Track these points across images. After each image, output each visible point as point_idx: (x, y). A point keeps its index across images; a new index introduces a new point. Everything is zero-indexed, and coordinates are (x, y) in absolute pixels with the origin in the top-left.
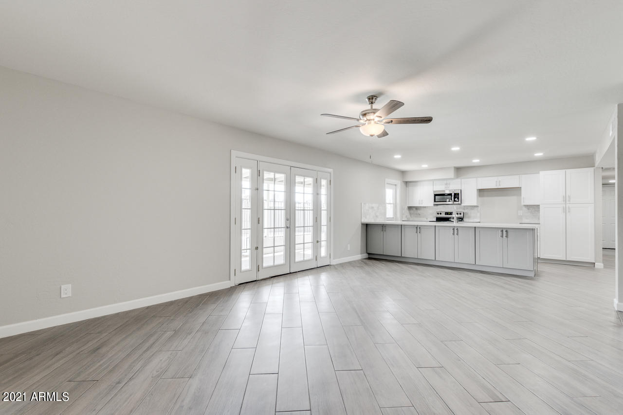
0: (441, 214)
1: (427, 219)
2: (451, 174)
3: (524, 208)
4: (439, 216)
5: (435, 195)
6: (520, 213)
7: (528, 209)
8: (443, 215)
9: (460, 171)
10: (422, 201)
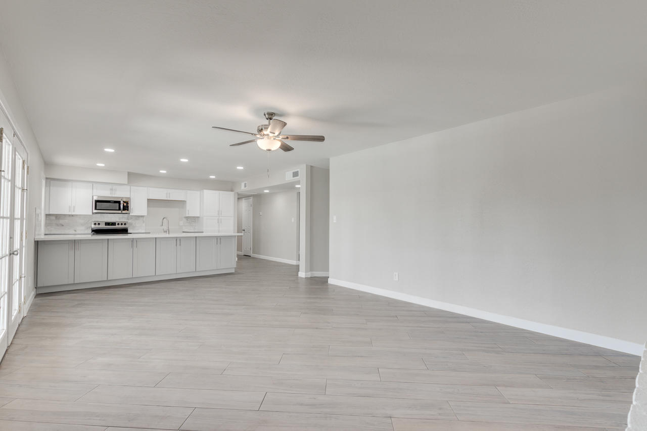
0: (99, 224)
1: (75, 231)
2: (124, 180)
3: (185, 220)
4: (97, 227)
5: (97, 201)
6: (181, 223)
7: (187, 220)
8: (103, 226)
9: (134, 177)
10: (74, 207)
